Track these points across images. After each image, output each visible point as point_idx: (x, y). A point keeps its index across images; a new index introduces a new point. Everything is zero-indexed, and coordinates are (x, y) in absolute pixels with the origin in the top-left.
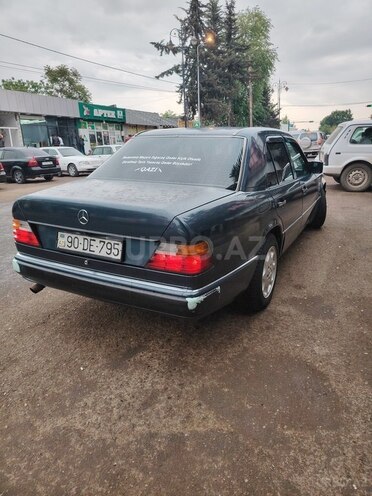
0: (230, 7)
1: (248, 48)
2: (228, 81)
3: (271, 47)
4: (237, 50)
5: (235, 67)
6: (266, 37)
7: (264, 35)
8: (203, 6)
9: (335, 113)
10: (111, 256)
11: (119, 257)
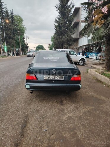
0: (12, 13)
1: (18, 25)
2: (13, 34)
3: (24, 26)
4: (15, 26)
5: (15, 30)
6: (22, 23)
7: (21, 22)
8: (4, 11)
9: (39, 45)
10: (61, 79)
11: (63, 79)
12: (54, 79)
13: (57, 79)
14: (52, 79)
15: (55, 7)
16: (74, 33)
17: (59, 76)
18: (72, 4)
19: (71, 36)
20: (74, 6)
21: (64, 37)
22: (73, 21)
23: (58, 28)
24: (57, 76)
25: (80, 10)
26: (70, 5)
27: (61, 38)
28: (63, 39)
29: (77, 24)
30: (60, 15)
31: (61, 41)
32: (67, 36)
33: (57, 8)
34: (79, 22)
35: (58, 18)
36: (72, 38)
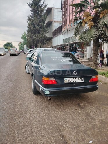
9: (8, 43)
10: (81, 81)
11: (83, 81)
12: (74, 82)
13: (77, 81)
14: (72, 82)
15: (28, 4)
16: (48, 32)
17: (79, 78)
18: (45, 3)
19: (45, 35)
20: (47, 5)
21: (38, 36)
22: (46, 20)
23: (31, 26)
24: (77, 78)
25: (52, 10)
26: (43, 4)
27: (35, 37)
28: (38, 37)
29: (50, 24)
30: (33, 13)
31: (35, 40)
32: (42, 35)
33: (30, 5)
34: (52, 22)
35: (31, 16)
36: (46, 37)
